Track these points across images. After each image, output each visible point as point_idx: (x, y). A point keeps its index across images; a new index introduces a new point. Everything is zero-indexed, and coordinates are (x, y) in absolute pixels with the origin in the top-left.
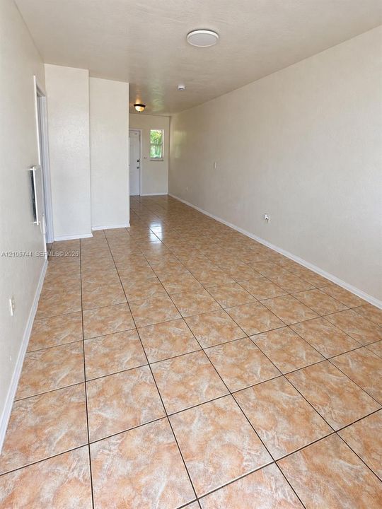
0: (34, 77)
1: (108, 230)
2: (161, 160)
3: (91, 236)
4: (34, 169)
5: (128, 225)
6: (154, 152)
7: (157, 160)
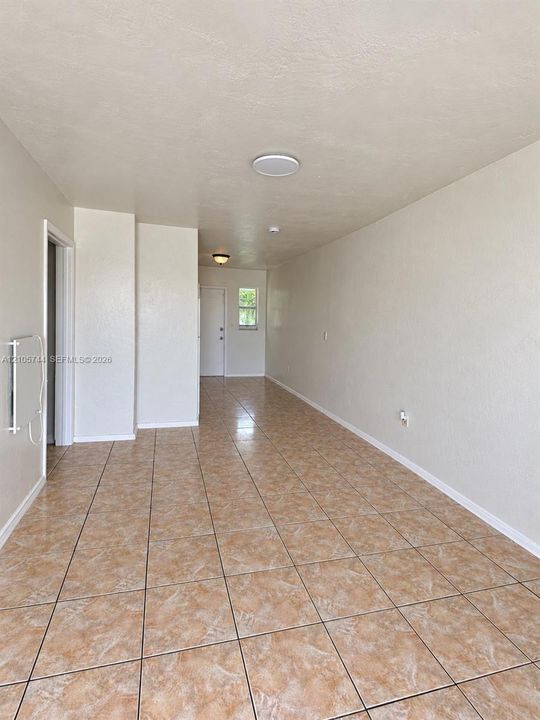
0: (45, 221)
1: (163, 430)
2: (255, 328)
3: (132, 437)
4: (15, 343)
5: (196, 424)
6: (245, 318)
7: (247, 327)
